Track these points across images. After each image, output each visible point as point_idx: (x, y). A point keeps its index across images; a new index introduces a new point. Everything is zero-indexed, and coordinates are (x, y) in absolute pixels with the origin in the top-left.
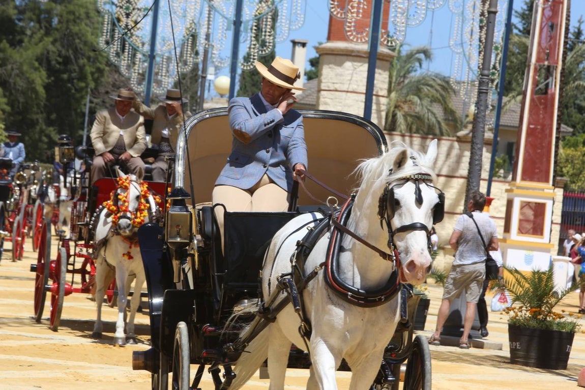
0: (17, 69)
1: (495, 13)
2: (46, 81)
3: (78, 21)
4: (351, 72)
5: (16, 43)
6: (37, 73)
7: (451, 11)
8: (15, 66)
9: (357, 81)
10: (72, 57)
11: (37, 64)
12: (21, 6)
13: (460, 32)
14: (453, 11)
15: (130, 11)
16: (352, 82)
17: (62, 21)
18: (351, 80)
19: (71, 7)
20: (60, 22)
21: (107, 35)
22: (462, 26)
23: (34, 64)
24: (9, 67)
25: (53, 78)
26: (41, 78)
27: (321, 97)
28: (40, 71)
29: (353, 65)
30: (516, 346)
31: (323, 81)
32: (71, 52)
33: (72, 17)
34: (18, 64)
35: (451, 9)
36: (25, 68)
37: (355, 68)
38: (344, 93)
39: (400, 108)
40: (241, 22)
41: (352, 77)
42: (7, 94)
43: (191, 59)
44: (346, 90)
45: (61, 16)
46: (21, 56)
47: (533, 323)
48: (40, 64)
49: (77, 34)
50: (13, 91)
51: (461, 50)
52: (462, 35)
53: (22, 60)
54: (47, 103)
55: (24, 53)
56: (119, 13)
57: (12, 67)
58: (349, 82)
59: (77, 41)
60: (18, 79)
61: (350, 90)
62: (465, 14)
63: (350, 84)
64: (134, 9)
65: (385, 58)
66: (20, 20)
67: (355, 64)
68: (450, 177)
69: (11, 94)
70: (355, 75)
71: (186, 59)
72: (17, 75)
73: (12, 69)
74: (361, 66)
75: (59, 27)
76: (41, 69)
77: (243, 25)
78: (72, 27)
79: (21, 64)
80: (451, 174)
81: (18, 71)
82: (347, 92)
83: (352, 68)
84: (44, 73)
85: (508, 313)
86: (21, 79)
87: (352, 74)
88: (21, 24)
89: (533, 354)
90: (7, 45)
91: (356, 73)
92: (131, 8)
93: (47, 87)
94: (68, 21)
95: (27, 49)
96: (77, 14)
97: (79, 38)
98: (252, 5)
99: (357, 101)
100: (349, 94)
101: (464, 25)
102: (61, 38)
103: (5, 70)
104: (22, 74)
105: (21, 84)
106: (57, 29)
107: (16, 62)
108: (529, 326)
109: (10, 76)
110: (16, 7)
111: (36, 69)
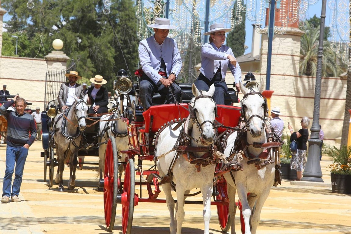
0: (98, 48)
1: (324, 17)
2: (115, 54)
3: (131, 20)
4: (279, 43)
5: (97, 34)
6: (109, 50)
7: (330, 8)
8: (97, 47)
9: (282, 48)
10: (128, 40)
11: (109, 45)
12: (99, 13)
13: (335, 20)
14: (331, 8)
15: (153, 17)
16: (279, 49)
17: (122, 20)
18: (279, 47)
19: (127, 12)
20: (121, 21)
21: (141, 30)
22: (336, 16)
23: (107, 45)
24: (94, 47)
25: (118, 53)
26: (111, 52)
27: (263, 58)
28: (110, 49)
29: (280, 39)
30: (334, 184)
31: (263, 49)
32: (127, 37)
33: (127, 18)
34: (99, 45)
35: (330, 7)
36: (103, 48)
37: (281, 41)
38: (275, 55)
39: (314, 61)
40: (209, 22)
41: (279, 46)
42: (93, 62)
43: (187, 41)
44: (276, 53)
45: (122, 17)
46: (100, 41)
47: (342, 172)
48: (111, 45)
49: (130, 27)
50: (97, 61)
51: (336, 29)
52: (336, 21)
53: (101, 44)
54: (115, 67)
55: (102, 40)
56: (147, 18)
57: (95, 47)
58: (278, 49)
59: (130, 31)
60: (99, 54)
61: (278, 53)
62: (337, 10)
63: (278, 50)
64: (155, 16)
65: (298, 35)
66: (99, 21)
67: (281, 38)
68: (336, 99)
69: (95, 62)
70: (281, 45)
71: (184, 41)
72: (99, 52)
73: (96, 49)
74: (284, 39)
75: (120, 24)
76: (111, 48)
77: (209, 23)
78: (128, 23)
79: (100, 46)
80: (336, 98)
81: (99, 50)
82: (277, 54)
83: (279, 41)
84: (113, 50)
85: (330, 168)
86: (100, 54)
87: (279, 44)
88: (99, 23)
89: (342, 187)
90: (93, 36)
91: (282, 44)
92: (154, 16)
93: (115, 58)
94: (125, 20)
95: (103, 37)
96: (131, 16)
97: (132, 30)
98: (214, 13)
99: (283, 59)
100: (278, 56)
101: (337, 15)
102: (122, 30)
103: (92, 49)
104: (100, 51)
105: (101, 57)
106: (120, 25)
107: (97, 45)
108: (341, 174)
109: (94, 52)
110: (97, 14)
111: (109, 48)
